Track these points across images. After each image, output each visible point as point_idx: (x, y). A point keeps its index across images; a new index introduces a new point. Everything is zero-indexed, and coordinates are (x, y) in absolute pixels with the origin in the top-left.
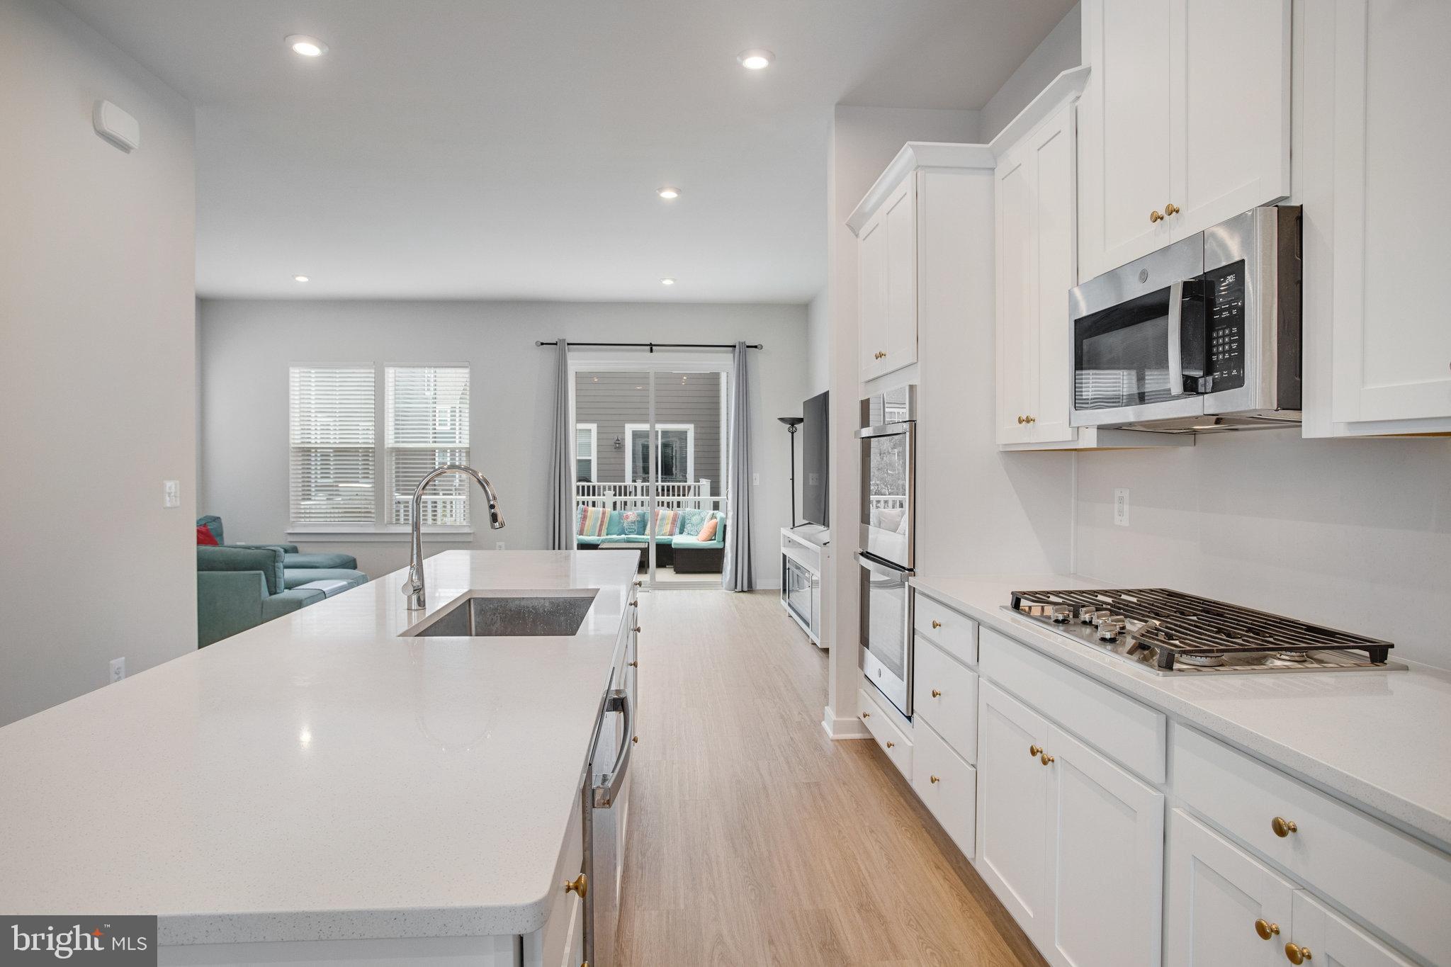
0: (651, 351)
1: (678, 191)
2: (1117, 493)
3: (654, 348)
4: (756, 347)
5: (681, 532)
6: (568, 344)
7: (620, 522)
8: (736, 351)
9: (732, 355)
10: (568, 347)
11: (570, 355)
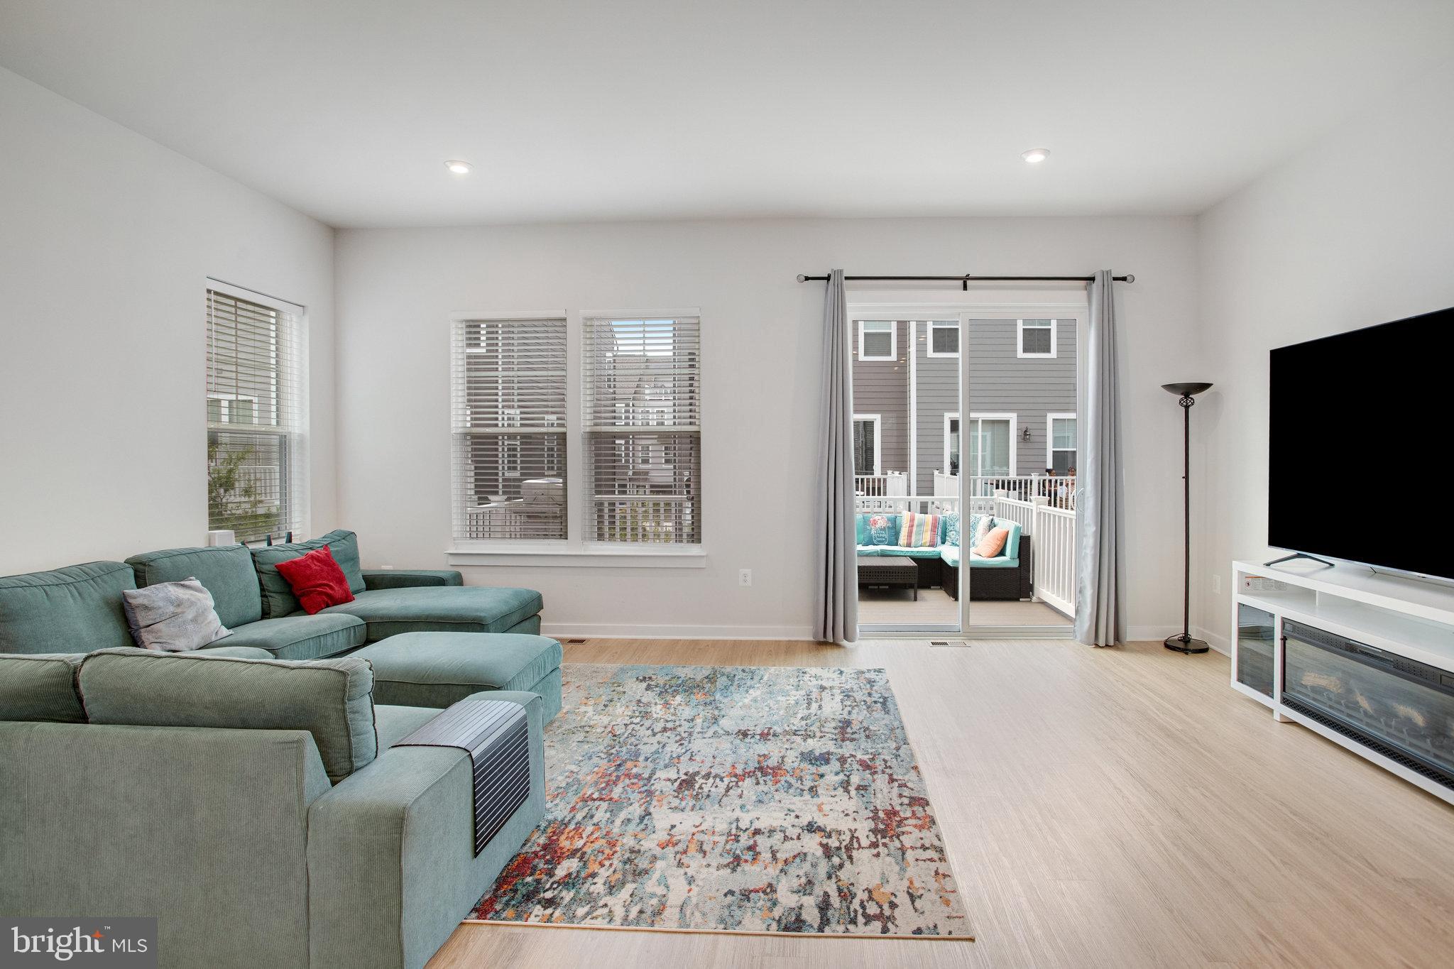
0: (965, 288)
3: (969, 283)
4: (1124, 279)
5: (943, 543)
6: (847, 278)
7: (865, 529)
8: (1096, 287)
9: (1084, 293)
10: (846, 282)
11: (848, 294)
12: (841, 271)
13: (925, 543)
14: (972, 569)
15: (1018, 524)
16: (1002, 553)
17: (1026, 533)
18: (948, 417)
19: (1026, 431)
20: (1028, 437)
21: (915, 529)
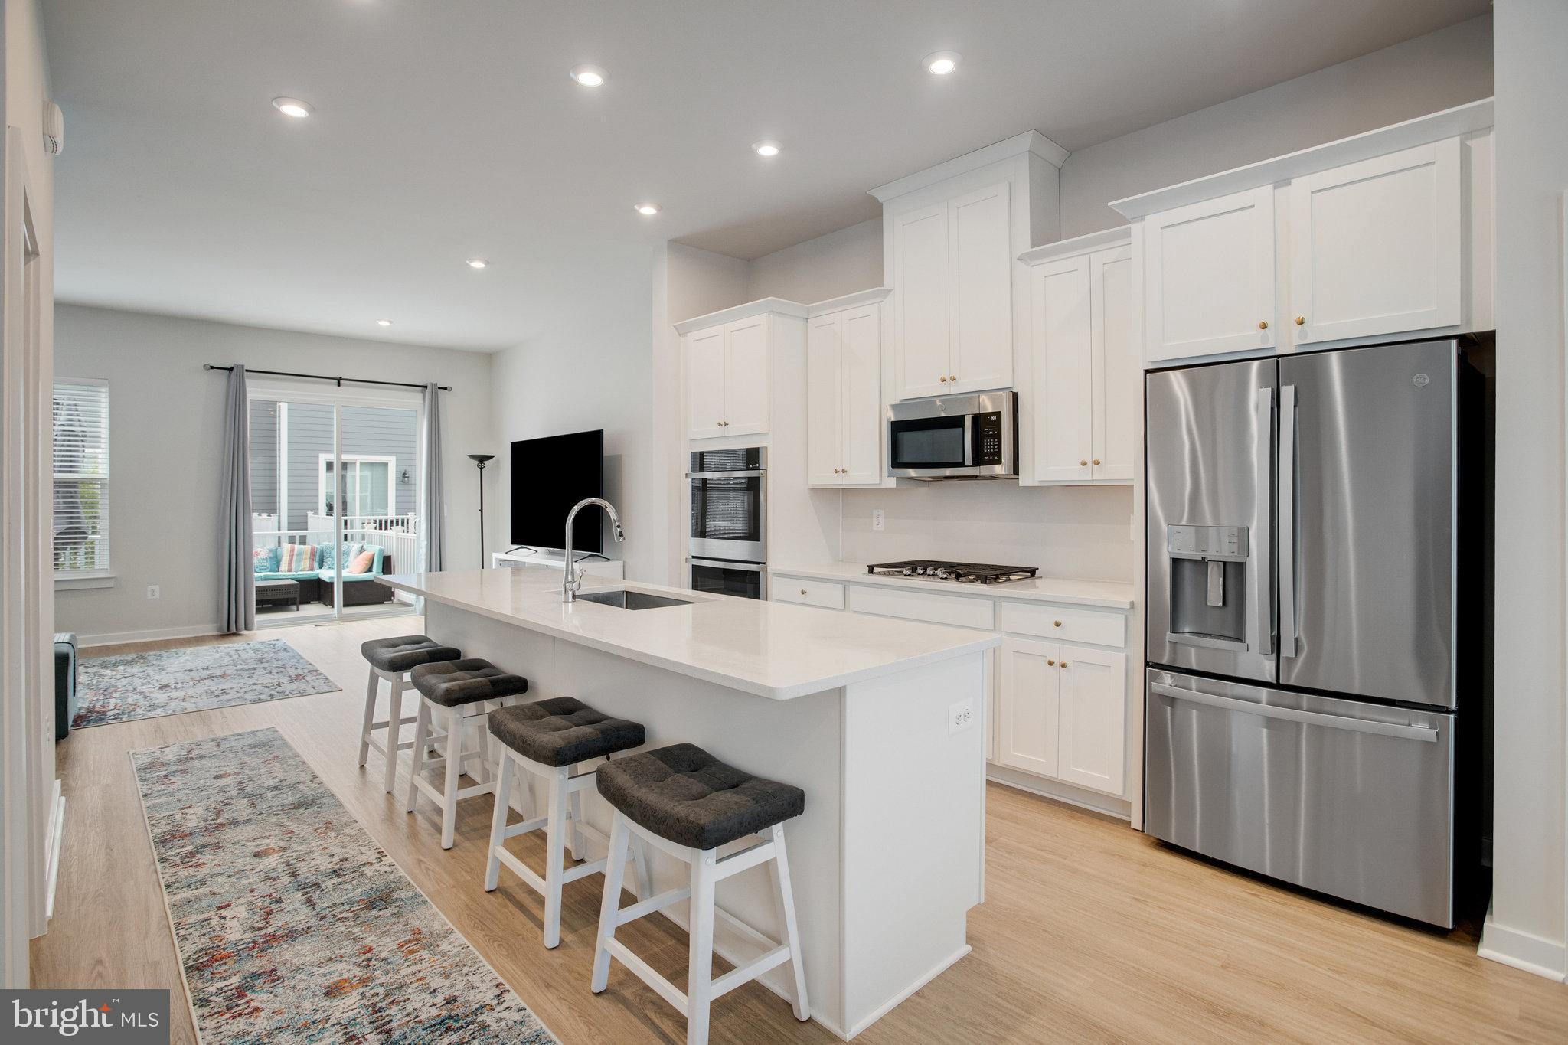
0: (339, 385)
1: (487, 263)
2: (875, 512)
3: (342, 382)
4: (446, 389)
5: (321, 567)
6: (247, 371)
8: (428, 391)
9: (421, 395)
10: (246, 373)
11: (248, 382)
12: (243, 366)
13: (304, 568)
14: (344, 583)
15: (382, 548)
16: (370, 570)
17: (387, 553)
18: (323, 459)
19: (404, 474)
20: (406, 479)
21: (295, 558)
